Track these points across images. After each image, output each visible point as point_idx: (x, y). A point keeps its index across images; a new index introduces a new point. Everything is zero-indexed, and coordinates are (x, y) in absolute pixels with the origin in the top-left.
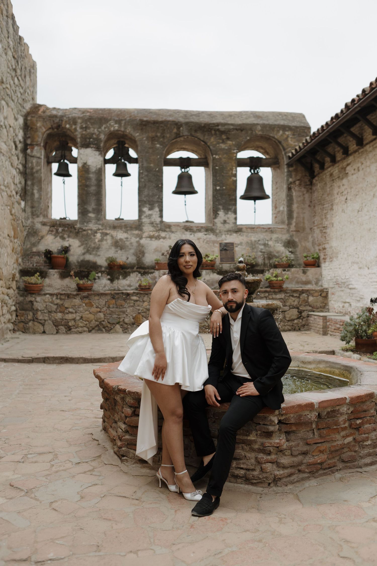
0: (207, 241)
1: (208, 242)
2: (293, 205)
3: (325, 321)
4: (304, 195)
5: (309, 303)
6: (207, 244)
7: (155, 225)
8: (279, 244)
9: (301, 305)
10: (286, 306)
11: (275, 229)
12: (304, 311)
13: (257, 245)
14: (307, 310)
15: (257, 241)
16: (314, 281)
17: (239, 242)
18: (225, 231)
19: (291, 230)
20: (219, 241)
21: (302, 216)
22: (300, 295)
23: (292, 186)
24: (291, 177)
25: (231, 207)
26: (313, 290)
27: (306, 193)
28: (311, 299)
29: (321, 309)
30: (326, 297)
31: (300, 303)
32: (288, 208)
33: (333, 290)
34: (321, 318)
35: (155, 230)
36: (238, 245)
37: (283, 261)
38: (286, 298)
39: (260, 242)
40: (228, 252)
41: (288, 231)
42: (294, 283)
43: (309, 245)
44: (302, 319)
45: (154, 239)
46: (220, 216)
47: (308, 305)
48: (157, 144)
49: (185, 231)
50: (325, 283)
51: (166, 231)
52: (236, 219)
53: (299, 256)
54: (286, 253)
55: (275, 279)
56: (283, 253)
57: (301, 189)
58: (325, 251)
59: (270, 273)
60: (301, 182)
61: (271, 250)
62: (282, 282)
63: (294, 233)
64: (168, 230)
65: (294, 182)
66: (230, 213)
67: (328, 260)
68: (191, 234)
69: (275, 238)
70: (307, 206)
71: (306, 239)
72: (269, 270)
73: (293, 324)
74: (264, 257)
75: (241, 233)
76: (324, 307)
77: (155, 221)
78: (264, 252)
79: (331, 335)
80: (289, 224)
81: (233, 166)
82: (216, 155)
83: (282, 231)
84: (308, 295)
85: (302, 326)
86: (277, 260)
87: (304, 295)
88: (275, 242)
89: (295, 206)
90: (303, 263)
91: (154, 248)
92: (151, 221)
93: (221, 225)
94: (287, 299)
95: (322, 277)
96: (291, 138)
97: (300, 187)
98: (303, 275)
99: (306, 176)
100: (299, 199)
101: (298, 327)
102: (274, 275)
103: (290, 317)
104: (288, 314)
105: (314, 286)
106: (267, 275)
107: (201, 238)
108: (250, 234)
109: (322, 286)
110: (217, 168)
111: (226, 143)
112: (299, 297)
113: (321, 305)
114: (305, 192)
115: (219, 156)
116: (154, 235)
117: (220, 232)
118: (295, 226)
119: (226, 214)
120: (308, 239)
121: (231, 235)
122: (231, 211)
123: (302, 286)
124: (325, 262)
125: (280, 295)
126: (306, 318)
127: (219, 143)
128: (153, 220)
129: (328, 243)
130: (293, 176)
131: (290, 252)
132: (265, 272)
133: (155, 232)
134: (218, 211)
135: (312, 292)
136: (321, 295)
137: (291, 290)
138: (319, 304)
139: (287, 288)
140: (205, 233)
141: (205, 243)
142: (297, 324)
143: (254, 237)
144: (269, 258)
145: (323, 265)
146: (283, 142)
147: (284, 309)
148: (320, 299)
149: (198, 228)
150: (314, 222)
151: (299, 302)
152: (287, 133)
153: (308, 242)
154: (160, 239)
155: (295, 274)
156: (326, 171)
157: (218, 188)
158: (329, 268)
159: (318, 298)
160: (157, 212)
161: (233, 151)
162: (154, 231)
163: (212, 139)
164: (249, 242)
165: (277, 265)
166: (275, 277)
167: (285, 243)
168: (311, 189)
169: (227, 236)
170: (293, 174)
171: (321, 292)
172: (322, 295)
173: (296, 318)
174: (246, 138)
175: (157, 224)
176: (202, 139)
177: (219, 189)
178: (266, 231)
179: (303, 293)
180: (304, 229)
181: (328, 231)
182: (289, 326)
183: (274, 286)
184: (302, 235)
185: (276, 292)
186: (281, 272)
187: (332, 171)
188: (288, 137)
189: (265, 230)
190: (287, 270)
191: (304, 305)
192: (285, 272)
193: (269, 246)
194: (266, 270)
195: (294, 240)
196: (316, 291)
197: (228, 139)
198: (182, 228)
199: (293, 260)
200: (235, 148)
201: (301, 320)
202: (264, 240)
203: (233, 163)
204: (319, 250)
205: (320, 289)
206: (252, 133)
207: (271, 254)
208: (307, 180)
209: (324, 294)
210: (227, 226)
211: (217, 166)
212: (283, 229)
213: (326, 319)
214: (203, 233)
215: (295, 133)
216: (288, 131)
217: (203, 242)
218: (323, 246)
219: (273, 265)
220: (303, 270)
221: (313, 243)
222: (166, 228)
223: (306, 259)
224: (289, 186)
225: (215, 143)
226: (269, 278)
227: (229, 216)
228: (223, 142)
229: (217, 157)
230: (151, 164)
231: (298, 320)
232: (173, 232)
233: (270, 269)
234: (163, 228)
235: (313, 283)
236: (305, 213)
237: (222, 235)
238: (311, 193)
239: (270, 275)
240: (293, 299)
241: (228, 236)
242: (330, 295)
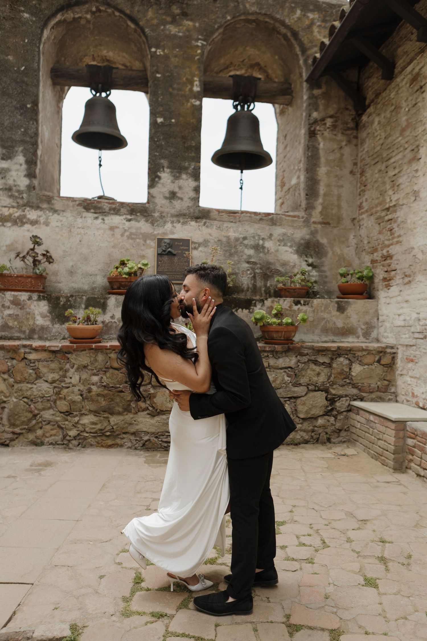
0: (131, 234)
1: (133, 236)
2: (318, 169)
3: (401, 434)
4: (341, 148)
5: (352, 379)
6: (130, 241)
7: (16, 194)
8: (286, 248)
9: (333, 383)
10: (300, 385)
11: (279, 217)
12: (340, 397)
13: (240, 248)
14: (346, 396)
15: (241, 240)
16: (362, 329)
17: (201, 240)
18: (172, 216)
19: (313, 220)
20: (158, 234)
21: (335, 191)
22: (332, 359)
23: (318, 128)
24: (316, 110)
25: (187, 164)
26: (363, 350)
27: (346, 145)
28: (357, 369)
29: (379, 394)
30: (391, 366)
31: (332, 379)
32: (307, 173)
33: (411, 352)
34: (393, 426)
35: (15, 204)
36: (200, 244)
37: (294, 282)
38: (301, 366)
39: (246, 242)
40: (176, 259)
41: (307, 222)
42: (318, 331)
43: (349, 252)
44: (335, 417)
45: (9, 224)
46: (162, 181)
47: (350, 383)
48: (23, 12)
49: (83, 210)
50: (386, 334)
51: (41, 209)
52: (197, 190)
53: (328, 274)
54: (300, 266)
55: (274, 320)
56: (294, 266)
57: (335, 135)
58: (388, 261)
59: (265, 308)
60: (336, 121)
61: (271, 258)
62: (291, 328)
63: (319, 226)
64: (45, 206)
65: (323, 120)
66: (184, 176)
67: (398, 280)
68: (96, 218)
69: (279, 235)
70: (346, 172)
71: (344, 240)
72: (262, 301)
73: (315, 426)
74: (255, 273)
75: (208, 221)
76: (385, 389)
77: (15, 186)
78: (255, 263)
79: (418, 475)
80: (309, 208)
81: (193, 75)
82: (157, 47)
83: (293, 221)
84: (349, 360)
85: (334, 431)
86: (281, 279)
87: (342, 359)
88: (278, 243)
89: (322, 171)
90: (337, 289)
91: (8, 242)
92: (5, 184)
93: (165, 202)
94: (303, 369)
95: (378, 319)
96: (319, 26)
97: (335, 133)
98: (338, 313)
99: (347, 109)
100: (331, 157)
101: (327, 433)
102: (274, 312)
103: (307, 412)
104: (304, 404)
105: (362, 339)
106: (259, 311)
107: (117, 227)
108: (226, 225)
109: (378, 340)
110: (159, 75)
111: (181, 25)
112: (329, 365)
113: (379, 383)
114: (344, 143)
115: (163, 51)
116: (10, 215)
117: (162, 217)
118: (321, 213)
119: (177, 178)
120: (347, 240)
121: (184, 223)
122: (187, 173)
123: (336, 339)
124: (388, 286)
125: (287, 360)
126: (345, 413)
127: (164, 23)
128: (11, 182)
129: (398, 242)
130: (321, 107)
131: (309, 265)
132: (255, 305)
133: (15, 210)
134: (159, 171)
135: (360, 354)
136: (379, 361)
137: (312, 348)
138: (374, 383)
139: (303, 342)
140: (129, 217)
141: (125, 238)
142: (324, 426)
143: (234, 232)
144: (266, 277)
145: (382, 294)
146: (301, 34)
147: (294, 392)
148: (379, 370)
149: (114, 206)
150: (360, 207)
151: (329, 377)
152: (311, 16)
153: (349, 247)
154: (23, 224)
155: (322, 311)
156: (398, 80)
157: (160, 120)
158: (399, 298)
159: (373, 367)
160: (21, 165)
161: (194, 43)
162: (13, 207)
163: (150, 14)
164: (224, 240)
165: (281, 290)
166: (276, 316)
167: (299, 245)
168: (356, 137)
169: (175, 224)
170: (321, 103)
171: (381, 354)
172: (382, 362)
173: (321, 413)
174: (224, 17)
175: (20, 192)
176: (128, 12)
177: (161, 122)
178: (261, 219)
179: (339, 356)
180: (339, 220)
181: (400, 214)
182: (304, 431)
183: (273, 339)
184: (335, 231)
185: (277, 352)
186: (290, 307)
187: (417, 70)
188: (312, 23)
189: (258, 217)
190: (302, 302)
191: (341, 382)
192: (299, 306)
193: (266, 251)
194: (256, 300)
195: (318, 241)
196: (369, 352)
197: (185, 15)
198: (77, 203)
199: (315, 282)
200: (200, 37)
201: (332, 419)
202: (257, 238)
203: (194, 67)
204: (373, 262)
205: (378, 347)
206: (236, 7)
207: (268, 268)
208: (348, 117)
209: (386, 360)
210: (178, 205)
211: (158, 72)
212: (298, 217)
213: (404, 429)
214: (124, 217)
215: (328, 18)
216: (312, 11)
217: (122, 235)
218: (385, 252)
219: (272, 291)
220: (337, 303)
221: (359, 250)
222: (42, 201)
223: (344, 280)
224: (312, 129)
225: (155, 22)
226: (261, 319)
227: (181, 182)
228: (174, 21)
229: (159, 52)
230: (7, 56)
231: (326, 417)
232: (55, 211)
233: (266, 299)
234: (34, 200)
235: (360, 332)
236: (342, 186)
237: (165, 222)
238: (356, 145)
239: (263, 312)
240: (317, 369)
241: (178, 226)
242: (399, 363)
